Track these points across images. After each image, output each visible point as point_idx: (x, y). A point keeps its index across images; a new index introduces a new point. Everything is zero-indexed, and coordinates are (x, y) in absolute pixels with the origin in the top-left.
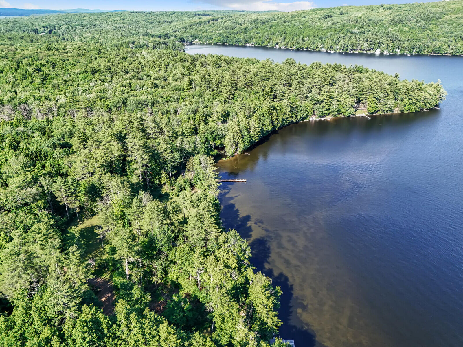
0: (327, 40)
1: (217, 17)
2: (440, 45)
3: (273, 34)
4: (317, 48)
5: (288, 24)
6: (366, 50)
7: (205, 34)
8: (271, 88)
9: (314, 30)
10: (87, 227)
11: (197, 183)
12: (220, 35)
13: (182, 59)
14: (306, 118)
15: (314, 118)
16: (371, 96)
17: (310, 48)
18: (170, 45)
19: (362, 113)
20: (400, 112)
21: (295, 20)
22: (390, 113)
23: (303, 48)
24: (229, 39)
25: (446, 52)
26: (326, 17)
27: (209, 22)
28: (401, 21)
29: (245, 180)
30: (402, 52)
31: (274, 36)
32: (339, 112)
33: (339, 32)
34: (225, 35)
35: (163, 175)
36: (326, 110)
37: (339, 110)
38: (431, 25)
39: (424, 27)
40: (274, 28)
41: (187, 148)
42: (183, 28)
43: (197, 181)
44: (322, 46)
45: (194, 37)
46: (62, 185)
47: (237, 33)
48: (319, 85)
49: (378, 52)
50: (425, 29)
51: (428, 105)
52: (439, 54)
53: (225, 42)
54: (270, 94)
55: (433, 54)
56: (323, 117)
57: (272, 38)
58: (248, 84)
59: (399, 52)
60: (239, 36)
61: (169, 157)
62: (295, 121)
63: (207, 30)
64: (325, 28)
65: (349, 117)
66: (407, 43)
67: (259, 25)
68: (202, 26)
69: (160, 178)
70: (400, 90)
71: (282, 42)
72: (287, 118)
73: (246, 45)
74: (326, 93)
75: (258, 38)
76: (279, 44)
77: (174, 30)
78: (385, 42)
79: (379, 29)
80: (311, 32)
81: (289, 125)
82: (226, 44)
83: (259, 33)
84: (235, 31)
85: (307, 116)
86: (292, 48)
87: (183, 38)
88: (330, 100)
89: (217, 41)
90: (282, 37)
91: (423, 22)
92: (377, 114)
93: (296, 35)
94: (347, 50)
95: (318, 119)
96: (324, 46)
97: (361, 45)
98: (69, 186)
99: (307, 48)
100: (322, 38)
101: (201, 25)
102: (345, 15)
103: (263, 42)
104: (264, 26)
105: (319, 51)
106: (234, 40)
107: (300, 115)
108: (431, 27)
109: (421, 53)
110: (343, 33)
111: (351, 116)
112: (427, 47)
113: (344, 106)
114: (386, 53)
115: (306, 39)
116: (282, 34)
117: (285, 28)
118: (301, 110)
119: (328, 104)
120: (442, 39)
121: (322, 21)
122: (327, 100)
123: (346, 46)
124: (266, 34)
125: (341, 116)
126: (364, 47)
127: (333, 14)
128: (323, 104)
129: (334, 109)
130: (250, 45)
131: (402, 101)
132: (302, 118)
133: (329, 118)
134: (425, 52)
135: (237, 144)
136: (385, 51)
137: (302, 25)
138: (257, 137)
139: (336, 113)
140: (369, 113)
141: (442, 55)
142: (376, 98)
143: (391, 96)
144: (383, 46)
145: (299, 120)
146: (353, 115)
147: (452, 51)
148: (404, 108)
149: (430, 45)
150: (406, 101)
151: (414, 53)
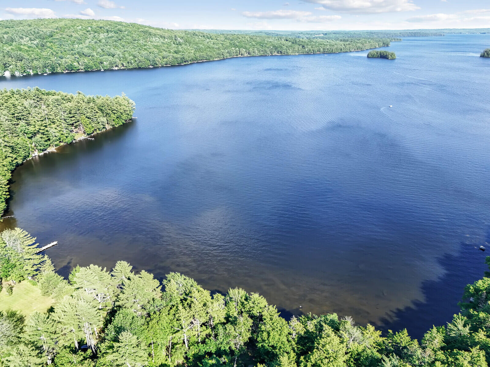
2: (70, 62)
14: (28, 156)
15: (36, 154)
16: (84, 117)
19: (80, 136)
20: (112, 127)
22: (104, 130)
25: (78, 68)
29: (55, 243)
30: (35, 72)
36: (46, 141)
37: (60, 139)
39: (43, 45)
49: (7, 74)
51: (128, 116)
52: (73, 71)
55: (67, 71)
56: (46, 150)
59: (32, 73)
62: (20, 162)
65: (71, 143)
66: (35, 62)
72: (12, 161)
74: (37, 123)
81: (15, 169)
85: (29, 153)
88: (46, 129)
91: (38, 40)
92: (94, 134)
95: (42, 154)
107: (23, 153)
109: (55, 71)
111: (74, 141)
112: (57, 64)
114: (17, 74)
119: (46, 134)
120: (68, 56)
122: (43, 130)
125: (62, 144)
128: (40, 136)
129: (54, 138)
132: (25, 157)
133: (52, 149)
134: (59, 70)
138: (6, 192)
139: (58, 142)
140: (88, 134)
141: (76, 72)
142: (88, 118)
143: (100, 113)
144: (11, 67)
145: (23, 160)
146: (74, 140)
147: (83, 67)
148: (114, 123)
149: (60, 63)
150: (112, 115)
151: (48, 72)
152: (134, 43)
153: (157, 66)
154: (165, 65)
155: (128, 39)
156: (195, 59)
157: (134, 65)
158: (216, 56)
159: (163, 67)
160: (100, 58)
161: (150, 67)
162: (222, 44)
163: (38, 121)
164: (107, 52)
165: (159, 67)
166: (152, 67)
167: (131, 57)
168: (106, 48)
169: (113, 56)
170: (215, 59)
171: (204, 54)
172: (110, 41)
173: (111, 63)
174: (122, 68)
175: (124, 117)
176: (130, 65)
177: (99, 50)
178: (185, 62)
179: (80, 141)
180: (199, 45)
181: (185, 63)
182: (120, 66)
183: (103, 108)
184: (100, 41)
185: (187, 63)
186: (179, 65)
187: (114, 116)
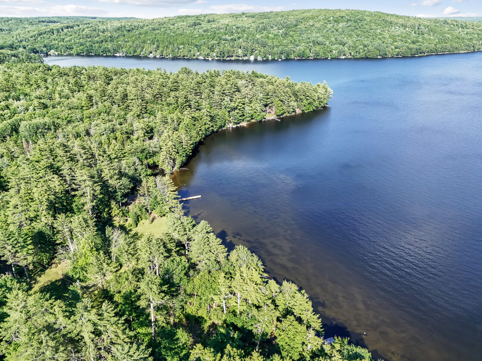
0: (203, 47)
1: (71, 24)
2: (303, 49)
3: (144, 42)
4: (194, 56)
5: (157, 31)
6: (242, 57)
7: (62, 43)
8: (185, 98)
9: (187, 38)
10: (46, 285)
11: (155, 207)
12: (82, 45)
13: (61, 73)
14: (224, 126)
15: (231, 126)
16: (277, 99)
17: (187, 56)
18: (24, 57)
19: (271, 116)
20: (301, 112)
21: (164, 28)
22: (294, 114)
23: (179, 56)
24: (93, 48)
25: (308, 56)
26: (195, 24)
27: (62, 30)
28: (265, 29)
29: (200, 196)
30: (273, 57)
31: (146, 44)
32: (252, 117)
33: (211, 39)
34: (88, 44)
35: (113, 206)
36: (241, 116)
37: (252, 116)
38: (291, 32)
39: (286, 34)
40: (143, 36)
41: (127, 171)
42: (32, 37)
43: (155, 206)
44: (198, 53)
45: (49, 47)
46: (6, 239)
47: (102, 41)
48: (229, 93)
49: (252, 58)
50: (288, 36)
51: (321, 104)
52: (303, 58)
53: (90, 52)
54: (185, 104)
55: (298, 58)
56: (239, 123)
57: (144, 47)
58: (157, 96)
59: (270, 58)
60: (104, 45)
61: (119, 184)
62: (215, 130)
63: (63, 39)
64: (197, 36)
65: (261, 121)
66: (276, 49)
67: (125, 33)
68: (55, 35)
69: (110, 210)
70: (298, 92)
71: (156, 51)
72: (209, 128)
73: (115, 55)
74: (238, 100)
75: (128, 47)
76: (154, 52)
77: (19, 40)
78: (257, 49)
79: (248, 36)
80: (185, 39)
81: (210, 135)
82: (91, 54)
83: (128, 42)
84: (100, 40)
85: (225, 124)
86: (168, 57)
87: (35, 49)
88: (243, 106)
89: (79, 51)
90: (155, 45)
91: (284, 29)
92: (283, 116)
93: (170, 43)
94: (224, 57)
95: (235, 126)
96: (201, 54)
97: (236, 52)
98: (16, 239)
99: (184, 56)
100: (196, 46)
101: (53, 33)
102: (212, 23)
103: (135, 51)
104: (131, 34)
105: (197, 59)
106: (100, 51)
107: (219, 124)
108: (291, 33)
109: (289, 57)
110: (216, 40)
111: (263, 120)
112: (292, 51)
113: (255, 111)
114: (259, 58)
115: (181, 47)
116: (154, 42)
117: (156, 35)
118: (219, 119)
119: (241, 110)
120: (303, 44)
121: (192, 28)
122: (240, 106)
123: (222, 53)
124: (137, 42)
125: (253, 121)
126: (239, 53)
127: (201, 22)
128: (237, 111)
129: (248, 115)
130: (121, 54)
131: (302, 102)
132: (221, 127)
133: (244, 124)
134: (292, 57)
135: (174, 160)
136: (259, 57)
137: (173, 32)
138: (190, 150)
139: (250, 118)
140: (277, 116)
141: (306, 59)
142: (281, 101)
143: (293, 98)
144: (256, 52)
145: (219, 129)
146: (264, 118)
147: (313, 54)
148: (304, 108)
149: (295, 50)
150: (305, 101)
151: (283, 58)
152: (370, 32)
153: (387, 56)
154: (395, 56)
155: (365, 29)
156: (434, 50)
157: (362, 54)
158: (464, 48)
159: (393, 57)
160: (331, 47)
161: (379, 57)
162: (478, 34)
163: (239, 99)
164: (339, 41)
165: (389, 57)
166: (380, 57)
167: (362, 47)
168: (339, 38)
169: (344, 46)
170: (461, 52)
171: (448, 45)
172: (346, 31)
173: (340, 53)
174: (350, 57)
175: (316, 103)
176: (357, 55)
177: (333, 39)
178: (421, 53)
179: (269, 120)
180: (446, 35)
181: (420, 55)
182: (347, 55)
183: (298, 93)
184: (337, 30)
185: (423, 54)
186: (413, 57)
187: (306, 102)
